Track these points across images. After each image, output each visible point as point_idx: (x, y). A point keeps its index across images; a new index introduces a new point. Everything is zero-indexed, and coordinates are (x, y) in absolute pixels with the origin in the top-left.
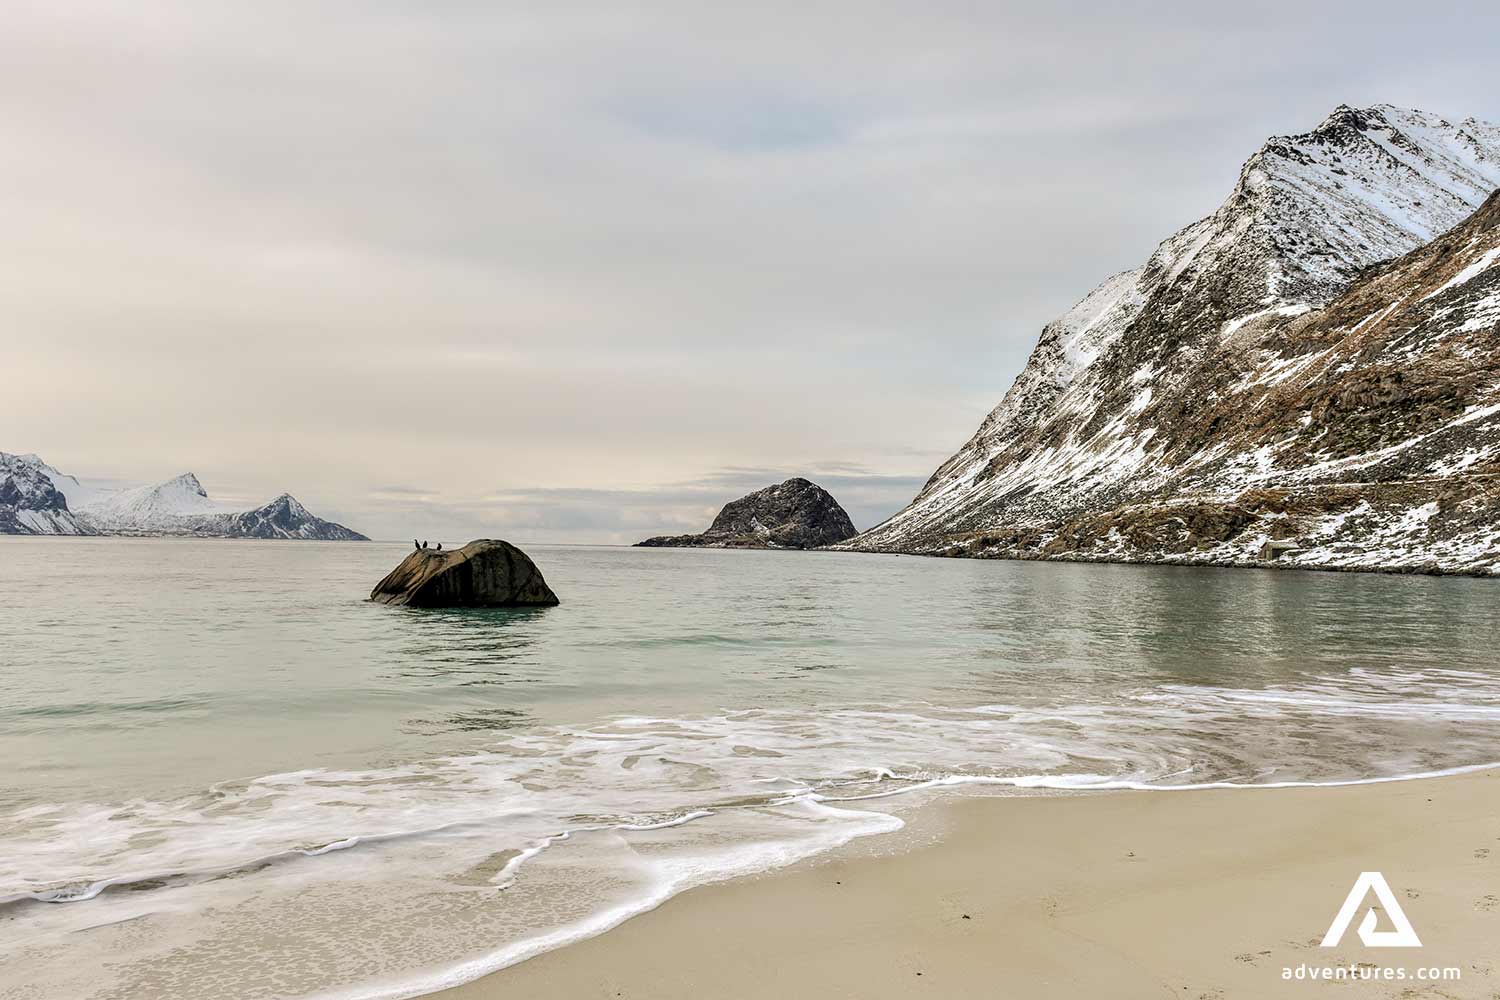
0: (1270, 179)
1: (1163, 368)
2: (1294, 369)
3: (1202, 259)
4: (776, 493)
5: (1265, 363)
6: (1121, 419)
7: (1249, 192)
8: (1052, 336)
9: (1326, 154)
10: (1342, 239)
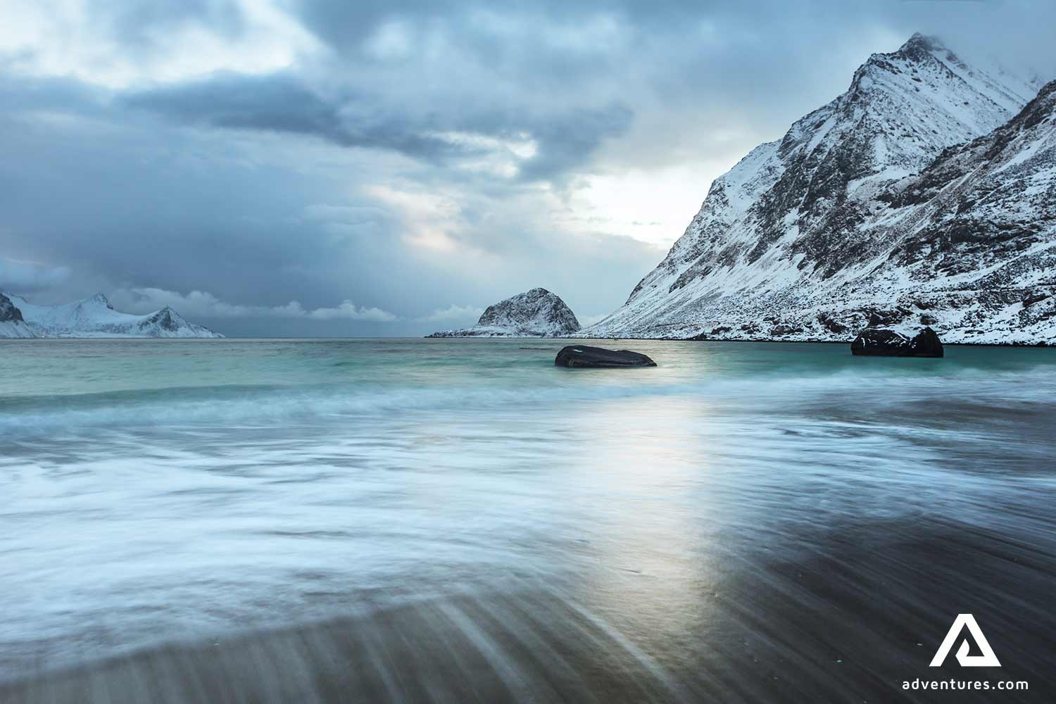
0: (875, 84)
1: (806, 212)
2: (903, 215)
3: (830, 137)
4: (524, 299)
5: (880, 211)
6: (778, 247)
7: (861, 92)
8: (719, 188)
9: (908, 67)
10: (922, 126)
